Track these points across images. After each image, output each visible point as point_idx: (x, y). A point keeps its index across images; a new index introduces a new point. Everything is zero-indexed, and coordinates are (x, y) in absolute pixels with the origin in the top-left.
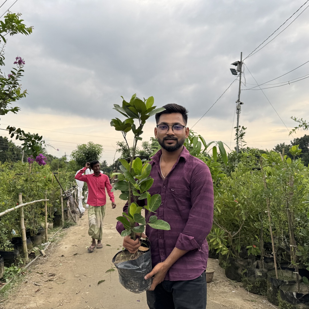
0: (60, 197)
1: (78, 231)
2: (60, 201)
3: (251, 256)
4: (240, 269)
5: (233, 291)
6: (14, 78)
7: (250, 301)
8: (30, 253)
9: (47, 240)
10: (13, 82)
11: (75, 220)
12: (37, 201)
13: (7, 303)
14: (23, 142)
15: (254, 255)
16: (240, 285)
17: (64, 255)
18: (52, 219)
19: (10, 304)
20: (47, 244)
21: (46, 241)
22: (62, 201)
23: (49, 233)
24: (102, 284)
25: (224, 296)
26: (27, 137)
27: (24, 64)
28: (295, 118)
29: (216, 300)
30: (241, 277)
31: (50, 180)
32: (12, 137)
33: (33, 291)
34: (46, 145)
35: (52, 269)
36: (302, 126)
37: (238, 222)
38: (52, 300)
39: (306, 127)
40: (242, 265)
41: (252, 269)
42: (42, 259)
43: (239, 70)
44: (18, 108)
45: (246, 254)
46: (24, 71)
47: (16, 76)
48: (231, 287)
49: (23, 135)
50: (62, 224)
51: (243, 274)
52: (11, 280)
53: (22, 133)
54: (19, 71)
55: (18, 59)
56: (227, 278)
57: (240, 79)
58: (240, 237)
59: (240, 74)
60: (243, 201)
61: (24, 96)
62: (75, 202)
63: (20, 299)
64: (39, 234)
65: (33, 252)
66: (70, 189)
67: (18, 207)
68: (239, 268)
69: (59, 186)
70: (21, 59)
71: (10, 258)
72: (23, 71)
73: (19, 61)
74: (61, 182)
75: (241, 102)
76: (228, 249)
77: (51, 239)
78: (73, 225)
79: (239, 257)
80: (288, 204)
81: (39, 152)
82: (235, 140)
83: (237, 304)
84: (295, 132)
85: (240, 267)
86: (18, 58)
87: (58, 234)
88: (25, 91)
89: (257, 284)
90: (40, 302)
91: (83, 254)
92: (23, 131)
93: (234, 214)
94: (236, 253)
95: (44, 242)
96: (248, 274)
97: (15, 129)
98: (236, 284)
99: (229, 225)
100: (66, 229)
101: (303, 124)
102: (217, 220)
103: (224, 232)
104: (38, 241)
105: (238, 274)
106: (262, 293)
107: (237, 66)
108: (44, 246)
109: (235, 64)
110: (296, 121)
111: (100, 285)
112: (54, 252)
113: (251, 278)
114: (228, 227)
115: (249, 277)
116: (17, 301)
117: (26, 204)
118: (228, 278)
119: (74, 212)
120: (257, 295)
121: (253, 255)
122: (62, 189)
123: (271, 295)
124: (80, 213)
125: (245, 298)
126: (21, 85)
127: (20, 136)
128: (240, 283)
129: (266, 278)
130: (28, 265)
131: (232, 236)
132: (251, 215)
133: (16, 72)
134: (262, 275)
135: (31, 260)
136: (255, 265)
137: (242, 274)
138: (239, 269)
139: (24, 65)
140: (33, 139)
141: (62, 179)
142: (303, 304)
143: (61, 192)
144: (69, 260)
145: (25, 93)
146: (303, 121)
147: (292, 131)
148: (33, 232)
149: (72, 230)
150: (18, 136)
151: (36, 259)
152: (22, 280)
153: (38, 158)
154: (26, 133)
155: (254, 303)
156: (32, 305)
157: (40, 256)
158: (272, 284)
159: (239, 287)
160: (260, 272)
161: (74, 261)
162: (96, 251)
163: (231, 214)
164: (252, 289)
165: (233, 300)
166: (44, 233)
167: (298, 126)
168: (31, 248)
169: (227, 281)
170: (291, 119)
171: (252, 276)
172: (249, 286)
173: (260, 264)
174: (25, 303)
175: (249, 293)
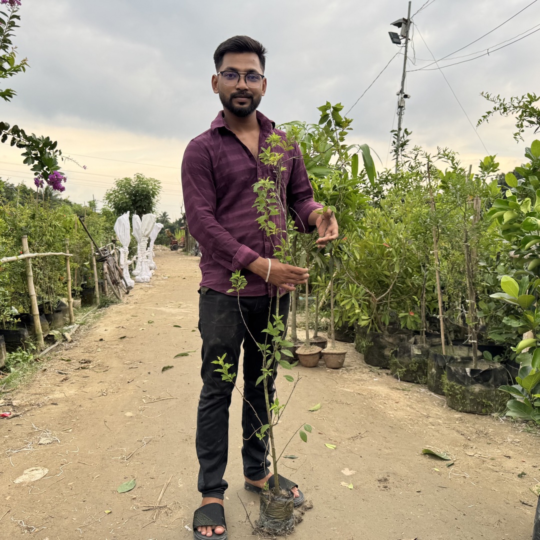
0: (91, 258)
1: (124, 310)
2: (91, 265)
4: (388, 349)
5: (375, 379)
6: (3, 30)
7: (400, 390)
8: (45, 336)
9: (73, 321)
11: (119, 296)
12: (52, 253)
13: (17, 393)
14: (24, 150)
15: (411, 329)
16: (387, 372)
17: (104, 339)
18: (79, 293)
19: (21, 394)
20: (74, 327)
21: (70, 324)
23: (75, 315)
24: (169, 371)
25: (361, 384)
26: (31, 142)
27: (20, 4)
28: (488, 95)
29: (348, 388)
30: (388, 360)
32: (3, 141)
33: (57, 380)
34: (64, 158)
35: (85, 356)
36: (498, 109)
37: (387, 278)
38: (88, 389)
39: (505, 110)
40: (390, 342)
41: (407, 346)
42: (67, 345)
43: (405, 35)
44: (12, 91)
45: (398, 327)
46: (19, 19)
47: (6, 27)
48: (373, 375)
49: (22, 138)
50: (96, 302)
51: (392, 353)
52: (19, 369)
53: (20, 133)
54: (11, 18)
56: (366, 364)
57: (406, 51)
58: (389, 301)
59: (406, 43)
60: (397, 246)
61: (22, 70)
62: (116, 267)
63: (38, 389)
64: (58, 311)
65: (51, 334)
66: (107, 245)
67: (22, 256)
68: (386, 347)
69: (88, 239)
71: (14, 341)
72: (18, 17)
74: (91, 232)
75: (405, 94)
76: (369, 319)
77: (79, 321)
78: (116, 302)
79: (386, 333)
80: (467, 235)
81: (52, 168)
82: (391, 153)
84: (487, 120)
85: (388, 346)
87: (90, 315)
88: (24, 60)
89: (412, 366)
90: (70, 392)
91: (135, 337)
92: (23, 131)
93: (381, 265)
95: (68, 325)
96: (400, 352)
97: (9, 127)
98: (380, 371)
99: (373, 284)
100: (104, 308)
101: (501, 106)
102: (354, 275)
103: (363, 292)
104: (58, 322)
105: (383, 356)
106: (420, 381)
107: (401, 28)
108: (70, 329)
109: (398, 24)
110: (489, 99)
111: (165, 372)
112: (87, 336)
113: (403, 358)
114: (371, 286)
115: (400, 357)
116: (32, 391)
117: (36, 254)
118: (369, 364)
119: (115, 282)
122: (94, 244)
123: (434, 380)
124: (127, 285)
125: (394, 386)
126: (16, 48)
127: (19, 139)
128: (387, 370)
129: (427, 358)
130: (45, 352)
131: (377, 299)
132: (410, 268)
133: (6, 19)
134: (420, 353)
135: (49, 346)
136: (412, 341)
137: (390, 354)
138: (385, 349)
140: (41, 146)
142: (480, 385)
143: (93, 248)
144: (112, 345)
145: (24, 64)
146: (500, 100)
147: (482, 118)
148: (47, 306)
149: (114, 309)
150: (14, 139)
151: (57, 346)
152: (36, 368)
153: (52, 179)
154: (28, 134)
155: (406, 393)
156: (57, 395)
157: (63, 341)
158: (436, 363)
159: (384, 374)
160: (418, 349)
161: (121, 346)
162: (158, 333)
163: (378, 266)
164: (404, 376)
165: (375, 388)
166: (68, 311)
167: (492, 110)
168: (47, 330)
169: (366, 368)
170: (481, 96)
171: (406, 355)
172: (400, 370)
173: (419, 339)
174: (47, 394)
175: (399, 380)
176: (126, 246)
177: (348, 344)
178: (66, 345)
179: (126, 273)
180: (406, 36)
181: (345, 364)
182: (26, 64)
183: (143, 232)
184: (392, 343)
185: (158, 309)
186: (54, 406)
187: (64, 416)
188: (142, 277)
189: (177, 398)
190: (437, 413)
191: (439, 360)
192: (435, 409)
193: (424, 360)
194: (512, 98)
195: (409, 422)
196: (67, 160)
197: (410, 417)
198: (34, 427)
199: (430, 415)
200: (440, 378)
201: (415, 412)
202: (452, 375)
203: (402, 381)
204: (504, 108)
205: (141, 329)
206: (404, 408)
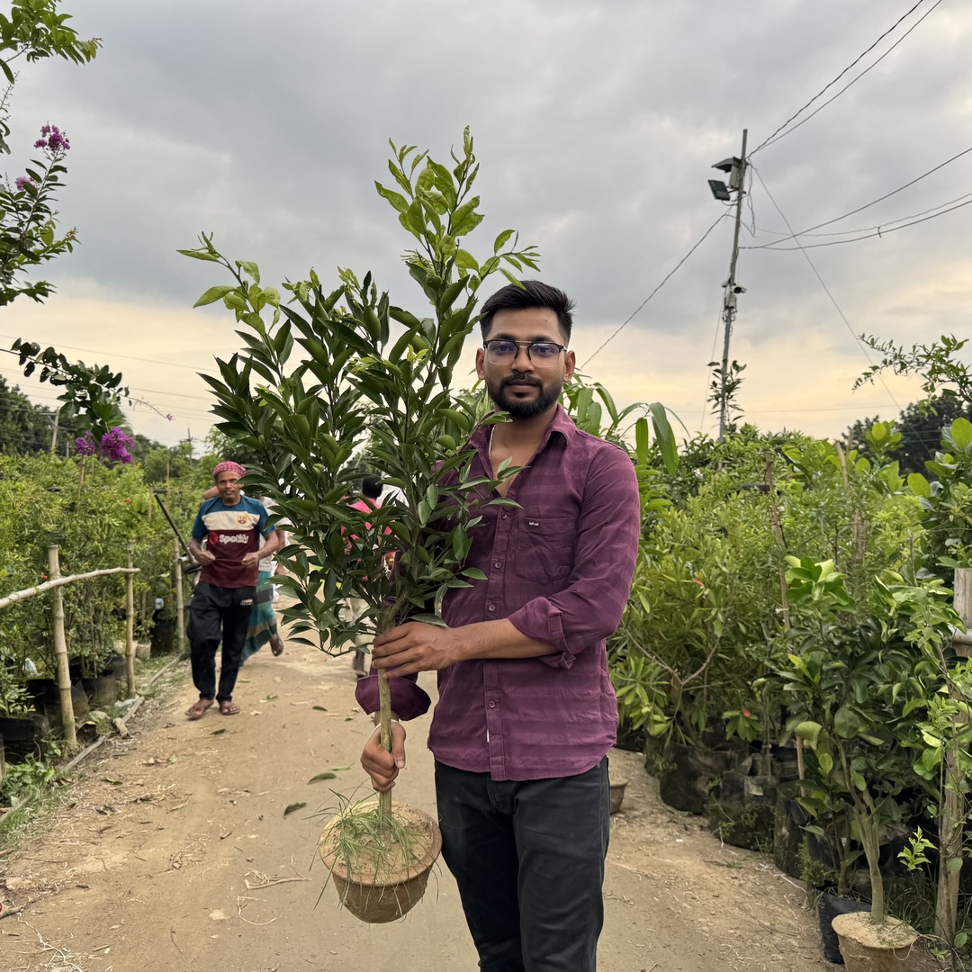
0: (174, 566)
2: (173, 577)
3: (736, 744)
4: (703, 777)
5: (678, 840)
6: (36, 190)
7: (723, 865)
8: (80, 726)
9: (134, 690)
10: (32, 204)
12: (102, 572)
13: (17, 859)
14: (63, 390)
15: (746, 739)
16: (701, 823)
18: (148, 631)
19: (24, 863)
20: (133, 703)
21: (129, 695)
22: (180, 577)
23: (138, 673)
24: (297, 814)
25: (651, 851)
26: (76, 375)
27: (68, 148)
28: (873, 339)
29: (627, 861)
30: (704, 802)
31: (143, 511)
32: (27, 373)
33: (93, 829)
34: (133, 402)
35: (148, 773)
36: (891, 363)
37: (701, 643)
38: (148, 853)
39: (903, 366)
40: (706, 766)
41: (736, 777)
42: (118, 743)
43: (737, 186)
44: (48, 285)
45: (721, 735)
46: (66, 172)
47: (41, 185)
48: (674, 829)
49: (61, 368)
50: (177, 647)
51: (710, 791)
52: (25, 800)
53: (58, 361)
54: (51, 171)
55: (48, 134)
56: (665, 805)
57: (739, 213)
58: (706, 686)
59: (739, 198)
60: (718, 582)
61: (67, 249)
63: (55, 849)
64: (107, 673)
65: (90, 723)
67: (46, 586)
68: (700, 775)
69: (170, 531)
70: (57, 133)
71: (21, 739)
72: (64, 170)
73: (50, 140)
74: (175, 517)
75: (738, 285)
76: (668, 721)
77: (144, 688)
79: (701, 744)
81: (111, 422)
82: (709, 401)
83: (687, 873)
84: (872, 380)
85: (703, 772)
86: (49, 131)
87: (165, 675)
88: (71, 233)
89: (746, 818)
90: (114, 859)
91: (242, 731)
92: (62, 358)
93: (690, 618)
94: (693, 733)
95: (123, 698)
96: (724, 790)
97: (38, 350)
98: (689, 820)
99: (675, 652)
101: (895, 358)
102: (640, 635)
103: (658, 669)
104: (105, 693)
105: (695, 792)
106: (760, 846)
107: (729, 173)
108: (124, 708)
109: (725, 167)
110: (875, 346)
111: (290, 817)
112: (155, 725)
113: (731, 801)
114: (674, 655)
115: (725, 798)
116: (46, 855)
117: (72, 578)
118: (668, 804)
120: (746, 850)
121: (743, 739)
122: (180, 540)
123: (785, 849)
125: (712, 858)
126: (56, 213)
127: (54, 370)
128: (701, 818)
129: (774, 804)
130: (77, 759)
131: (683, 683)
132: (742, 623)
133: (42, 173)
134: (761, 794)
135: (86, 747)
136: (746, 767)
137: (707, 791)
138: (699, 779)
139: (66, 151)
140: (92, 382)
141: (181, 511)
143: (177, 550)
144: (199, 748)
145: (70, 239)
146: (894, 349)
147: (863, 377)
148: (89, 666)
150: (46, 370)
151: (101, 745)
152: (57, 799)
153: (108, 441)
154: (72, 361)
155: (734, 872)
156: (91, 866)
157: (112, 736)
158: (789, 818)
159: (696, 828)
160: (757, 785)
161: (215, 752)
162: (283, 724)
163: (684, 618)
164: (732, 835)
165: (677, 862)
166: (125, 671)
167: (879, 364)
168: (85, 712)
169: (662, 813)
170: (861, 341)
171: (735, 796)
172: (725, 825)
173: (759, 763)
174: (71, 862)
175: (723, 844)
177: (632, 755)
178: (116, 742)
180: (738, 188)
181: (625, 803)
182: (73, 238)
184: (710, 768)
185: (289, 665)
186: (82, 891)
187: (99, 915)
189: (307, 881)
190: (790, 922)
191: (793, 811)
192: (785, 912)
193: (769, 809)
194: (914, 347)
195: (737, 942)
196: (138, 404)
197: (738, 932)
198: (42, 941)
199: (777, 927)
200: (796, 850)
201: (748, 918)
202: (818, 848)
203: (728, 846)
204: (902, 363)
205: (253, 713)
206: (729, 909)
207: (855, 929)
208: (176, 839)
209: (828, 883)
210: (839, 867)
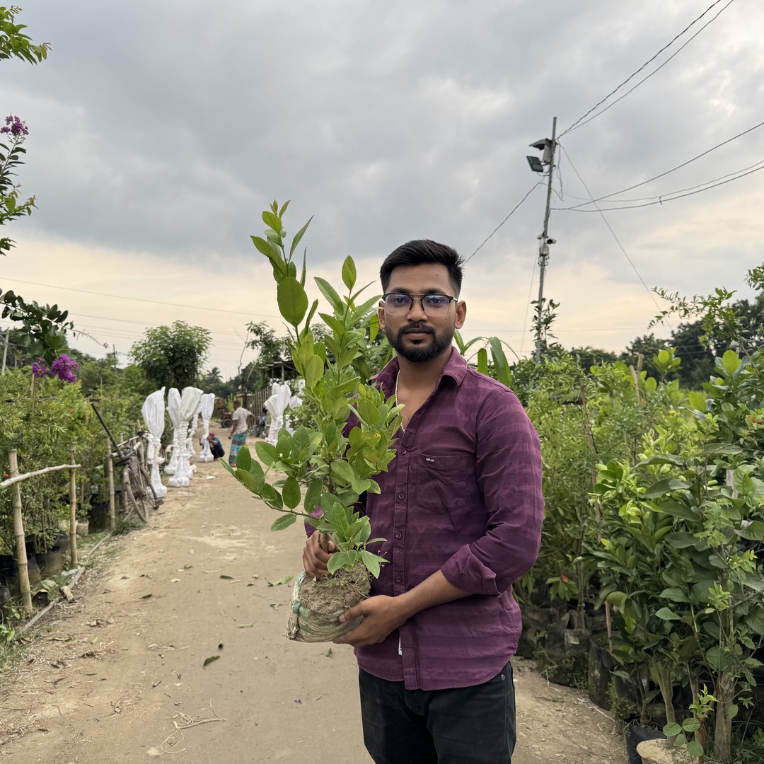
0: (107, 460)
1: (151, 541)
2: (106, 469)
3: (558, 602)
4: (531, 629)
7: (549, 700)
8: (35, 593)
9: (76, 562)
11: (142, 515)
12: (52, 468)
14: (20, 324)
15: (565, 598)
16: (531, 666)
18: (86, 513)
20: (76, 573)
21: (72, 566)
22: (111, 469)
23: (79, 547)
24: (213, 665)
26: (31, 313)
27: (27, 134)
28: (663, 291)
30: (533, 649)
31: (81, 417)
33: (49, 681)
34: (77, 333)
36: (677, 309)
38: (94, 700)
39: (686, 312)
40: (535, 621)
41: (558, 630)
42: (66, 608)
43: (549, 161)
44: (10, 241)
45: (547, 596)
46: (25, 152)
47: (5, 163)
49: (19, 307)
50: (109, 525)
51: (538, 641)
53: (17, 302)
54: (13, 152)
55: (11, 122)
57: (550, 182)
59: (550, 171)
61: (26, 213)
62: (142, 472)
63: (19, 698)
64: (56, 548)
65: (43, 591)
66: (131, 439)
67: (7, 482)
68: (530, 627)
69: (103, 432)
70: (19, 122)
72: (24, 151)
73: (12, 127)
74: (107, 421)
75: (550, 238)
77: (84, 560)
78: (139, 527)
79: (530, 603)
81: (59, 350)
82: (531, 330)
83: (522, 708)
84: (662, 322)
85: (532, 626)
86: (12, 120)
87: (101, 548)
88: (31, 200)
89: (566, 662)
90: (67, 706)
91: (165, 596)
92: (20, 299)
94: (524, 594)
95: (67, 569)
96: (549, 641)
98: (521, 663)
100: (121, 536)
101: (680, 305)
104: (54, 565)
105: (525, 641)
106: (577, 684)
107: (543, 151)
108: (69, 577)
109: (540, 146)
110: (665, 296)
111: (208, 667)
112: (95, 591)
115: (550, 647)
116: (12, 703)
117: (28, 475)
119: (140, 496)
120: (566, 687)
121: (562, 598)
122: (111, 439)
123: (598, 687)
124: (155, 498)
125: (541, 694)
126: (18, 186)
127: (13, 309)
128: (531, 661)
129: (588, 650)
130: (33, 621)
132: (561, 507)
133: (6, 153)
134: (578, 643)
135: (40, 611)
136: (565, 621)
137: (535, 641)
138: (528, 631)
139: (26, 136)
140: (44, 318)
141: (112, 416)
143: (109, 447)
144: (131, 610)
145: (29, 205)
146: (679, 299)
147: (655, 319)
148: (40, 543)
149: (135, 538)
150: (7, 309)
151: (52, 609)
152: (19, 656)
153: (58, 365)
154: (28, 302)
155: (558, 706)
156: (49, 712)
157: (60, 600)
158: (600, 663)
159: (527, 670)
160: (575, 636)
161: (145, 613)
162: (198, 589)
164: (555, 675)
166: (69, 546)
167: (668, 310)
168: (38, 582)
170: (653, 292)
171: (558, 645)
172: (550, 668)
173: (575, 619)
174: (32, 709)
175: (548, 683)
176: (158, 436)
178: (64, 606)
179: (156, 476)
182: (32, 204)
183: (183, 415)
184: (537, 622)
185: (200, 539)
186: (43, 734)
187: (57, 754)
188: (179, 479)
189: (224, 721)
190: (603, 746)
191: (603, 658)
192: (599, 738)
193: (584, 655)
194: (695, 297)
196: (80, 335)
197: (564, 755)
199: (593, 750)
200: (606, 688)
201: (571, 743)
202: (623, 687)
203: (552, 684)
204: (686, 310)
205: (173, 581)
206: (555, 736)
207: (655, 753)
208: (117, 687)
209: (633, 716)
210: (641, 704)
